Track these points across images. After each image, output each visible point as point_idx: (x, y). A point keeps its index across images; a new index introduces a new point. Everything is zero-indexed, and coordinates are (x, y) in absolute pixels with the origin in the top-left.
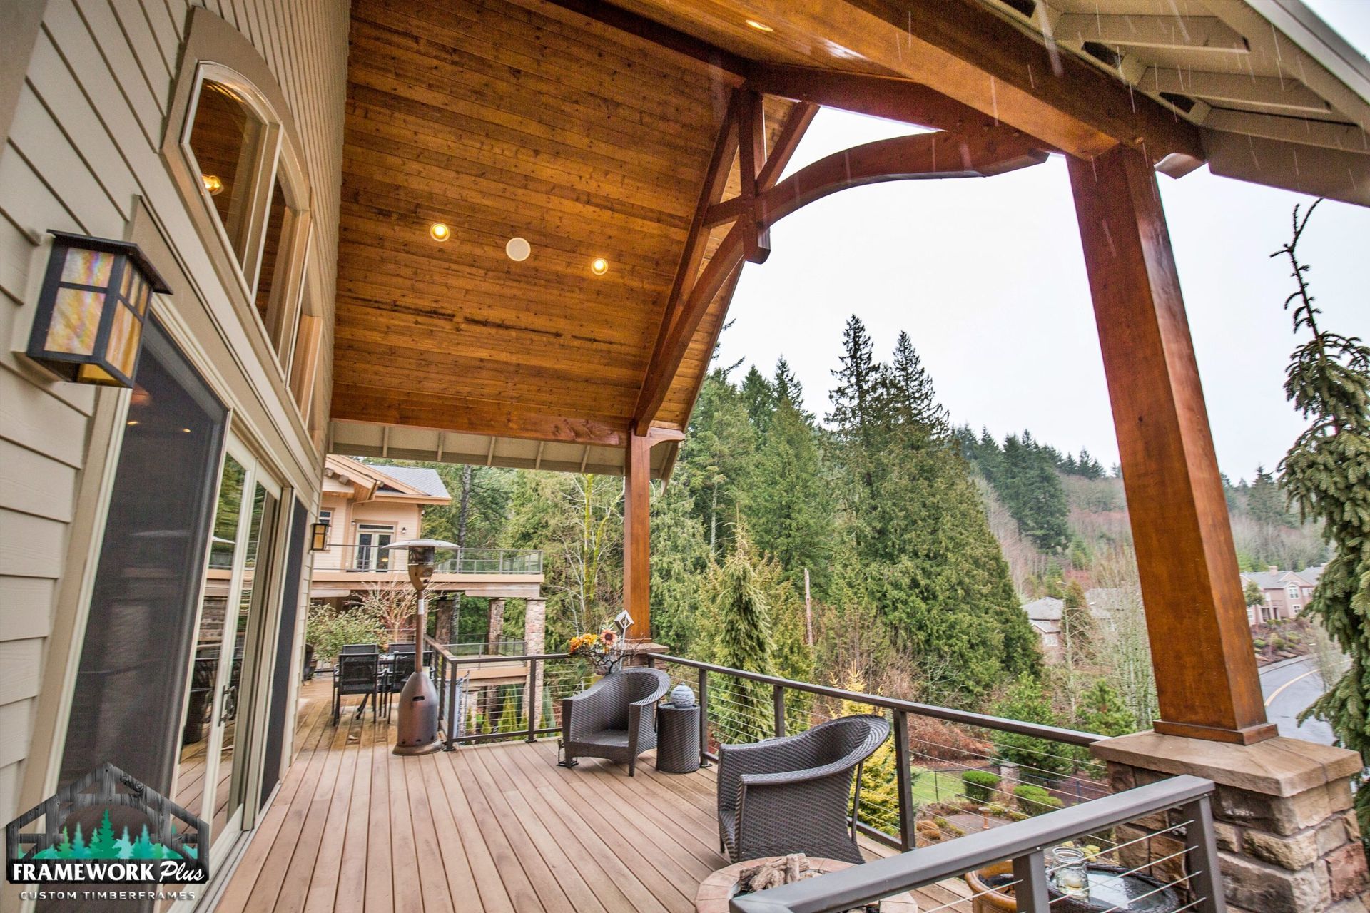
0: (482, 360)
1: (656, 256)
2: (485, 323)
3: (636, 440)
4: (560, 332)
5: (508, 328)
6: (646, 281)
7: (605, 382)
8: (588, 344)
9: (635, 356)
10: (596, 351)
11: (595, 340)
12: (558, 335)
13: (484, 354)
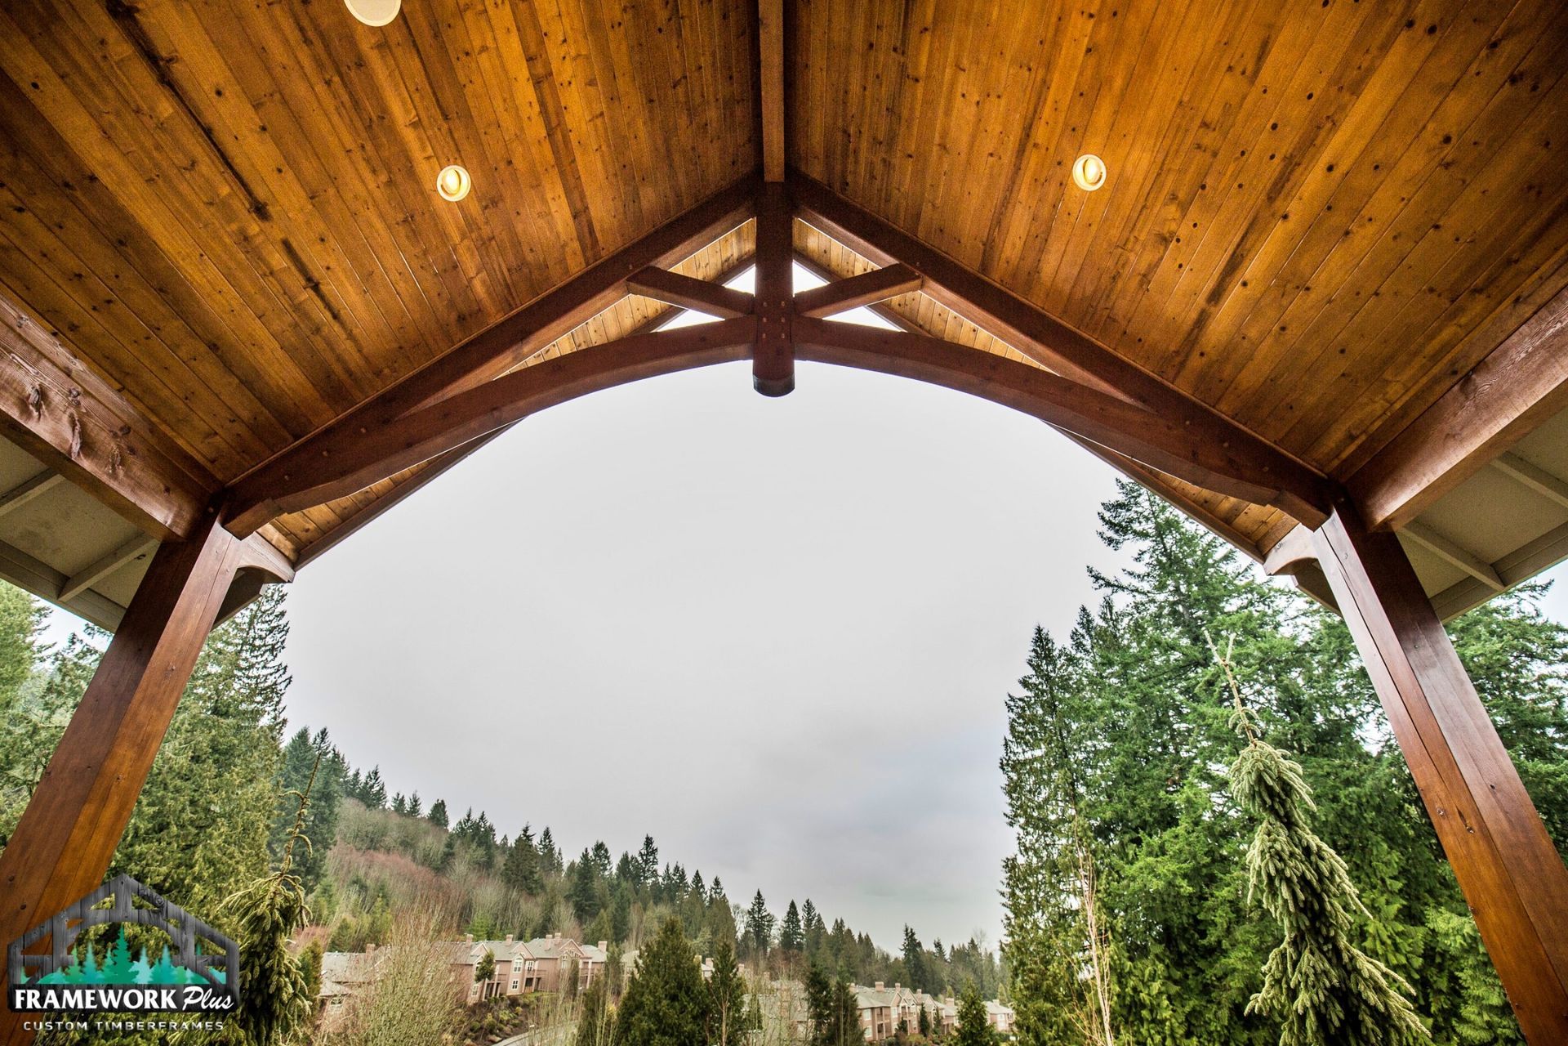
3: (219, 536)
4: (270, 209)
5: (167, 80)
6: (484, 274)
8: (295, 281)
10: (298, 308)
12: (260, 210)
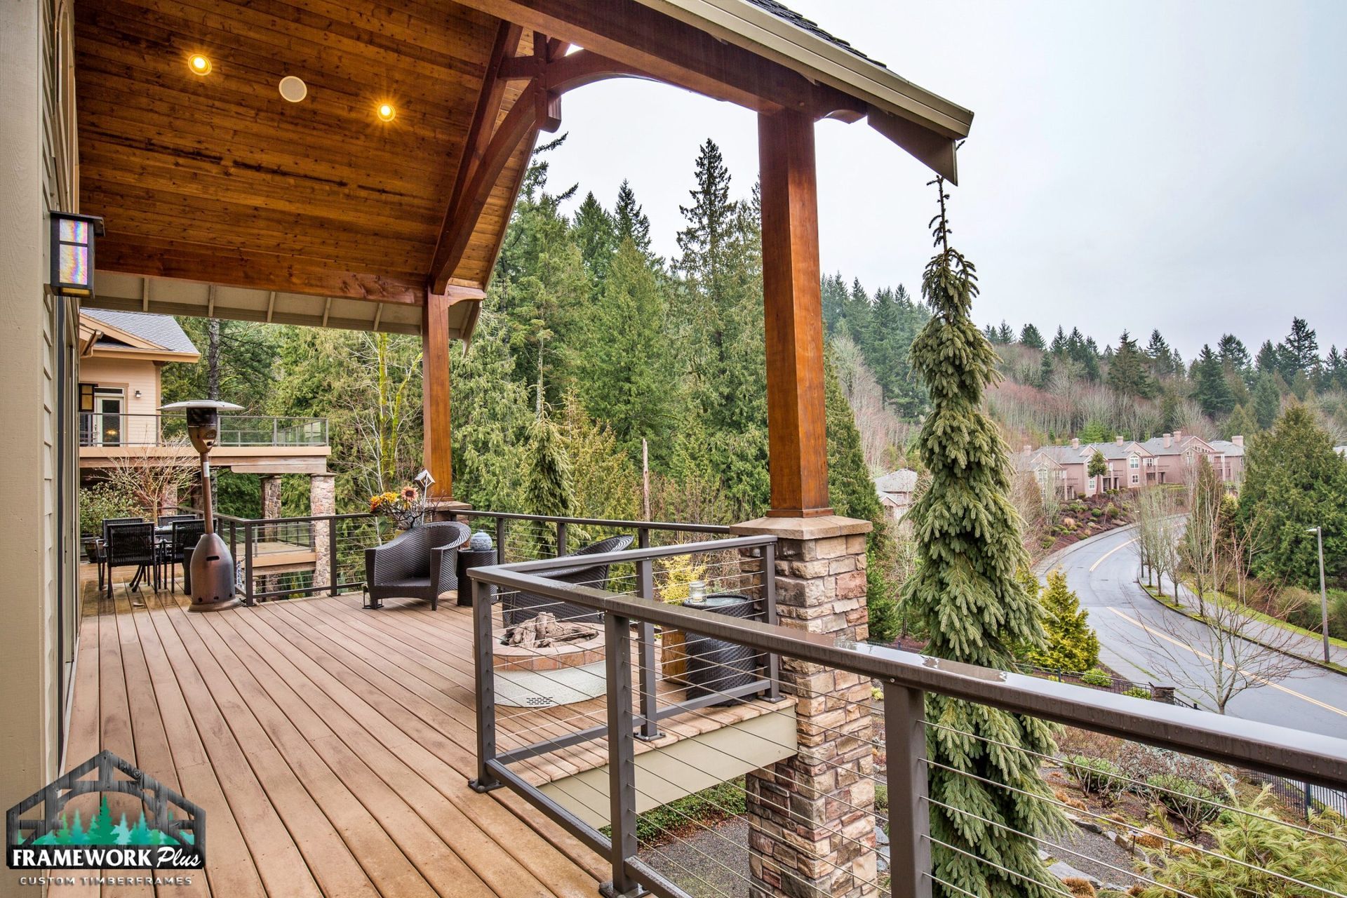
0: (256, 209)
1: (450, 104)
2: (258, 168)
3: (433, 299)
4: (344, 181)
5: (284, 174)
6: (438, 130)
7: (398, 236)
8: (375, 195)
9: (429, 209)
10: (386, 203)
11: (384, 191)
12: (342, 184)
13: (258, 201)
